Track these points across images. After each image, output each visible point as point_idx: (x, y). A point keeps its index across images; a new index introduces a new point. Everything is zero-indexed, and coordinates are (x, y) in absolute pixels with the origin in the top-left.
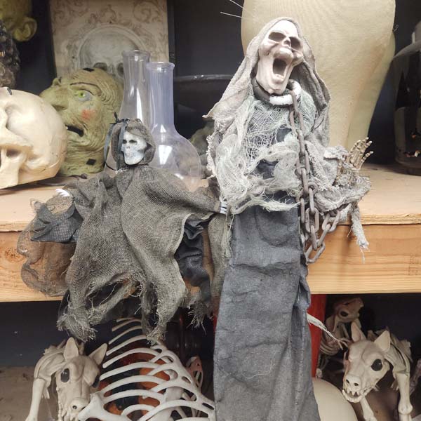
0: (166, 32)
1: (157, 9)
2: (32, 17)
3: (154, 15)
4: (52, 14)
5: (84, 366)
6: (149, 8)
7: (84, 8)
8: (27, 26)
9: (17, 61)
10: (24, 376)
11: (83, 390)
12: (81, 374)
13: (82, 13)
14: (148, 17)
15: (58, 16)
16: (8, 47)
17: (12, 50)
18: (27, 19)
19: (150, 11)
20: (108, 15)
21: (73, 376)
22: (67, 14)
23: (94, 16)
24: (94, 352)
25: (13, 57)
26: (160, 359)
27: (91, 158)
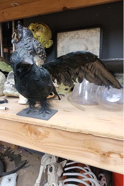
0: (99, 40)
1: (96, 32)
2: (52, 40)
3: (94, 34)
4: (58, 37)
5: (58, 168)
6: (92, 32)
7: (69, 35)
8: (50, 43)
9: (45, 57)
10: (38, 158)
11: (57, 178)
12: (56, 171)
13: (68, 36)
14: (92, 35)
15: (60, 38)
16: (43, 53)
17: (44, 54)
18: (50, 41)
19: (93, 33)
20: (77, 36)
21: (53, 171)
22: (63, 38)
23: (72, 37)
24: (62, 162)
25: (44, 56)
26: (88, 174)
27: (67, 88)
